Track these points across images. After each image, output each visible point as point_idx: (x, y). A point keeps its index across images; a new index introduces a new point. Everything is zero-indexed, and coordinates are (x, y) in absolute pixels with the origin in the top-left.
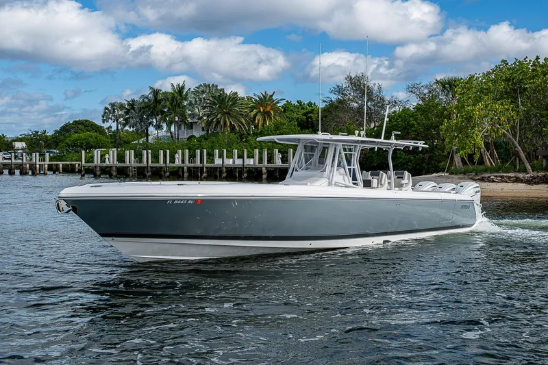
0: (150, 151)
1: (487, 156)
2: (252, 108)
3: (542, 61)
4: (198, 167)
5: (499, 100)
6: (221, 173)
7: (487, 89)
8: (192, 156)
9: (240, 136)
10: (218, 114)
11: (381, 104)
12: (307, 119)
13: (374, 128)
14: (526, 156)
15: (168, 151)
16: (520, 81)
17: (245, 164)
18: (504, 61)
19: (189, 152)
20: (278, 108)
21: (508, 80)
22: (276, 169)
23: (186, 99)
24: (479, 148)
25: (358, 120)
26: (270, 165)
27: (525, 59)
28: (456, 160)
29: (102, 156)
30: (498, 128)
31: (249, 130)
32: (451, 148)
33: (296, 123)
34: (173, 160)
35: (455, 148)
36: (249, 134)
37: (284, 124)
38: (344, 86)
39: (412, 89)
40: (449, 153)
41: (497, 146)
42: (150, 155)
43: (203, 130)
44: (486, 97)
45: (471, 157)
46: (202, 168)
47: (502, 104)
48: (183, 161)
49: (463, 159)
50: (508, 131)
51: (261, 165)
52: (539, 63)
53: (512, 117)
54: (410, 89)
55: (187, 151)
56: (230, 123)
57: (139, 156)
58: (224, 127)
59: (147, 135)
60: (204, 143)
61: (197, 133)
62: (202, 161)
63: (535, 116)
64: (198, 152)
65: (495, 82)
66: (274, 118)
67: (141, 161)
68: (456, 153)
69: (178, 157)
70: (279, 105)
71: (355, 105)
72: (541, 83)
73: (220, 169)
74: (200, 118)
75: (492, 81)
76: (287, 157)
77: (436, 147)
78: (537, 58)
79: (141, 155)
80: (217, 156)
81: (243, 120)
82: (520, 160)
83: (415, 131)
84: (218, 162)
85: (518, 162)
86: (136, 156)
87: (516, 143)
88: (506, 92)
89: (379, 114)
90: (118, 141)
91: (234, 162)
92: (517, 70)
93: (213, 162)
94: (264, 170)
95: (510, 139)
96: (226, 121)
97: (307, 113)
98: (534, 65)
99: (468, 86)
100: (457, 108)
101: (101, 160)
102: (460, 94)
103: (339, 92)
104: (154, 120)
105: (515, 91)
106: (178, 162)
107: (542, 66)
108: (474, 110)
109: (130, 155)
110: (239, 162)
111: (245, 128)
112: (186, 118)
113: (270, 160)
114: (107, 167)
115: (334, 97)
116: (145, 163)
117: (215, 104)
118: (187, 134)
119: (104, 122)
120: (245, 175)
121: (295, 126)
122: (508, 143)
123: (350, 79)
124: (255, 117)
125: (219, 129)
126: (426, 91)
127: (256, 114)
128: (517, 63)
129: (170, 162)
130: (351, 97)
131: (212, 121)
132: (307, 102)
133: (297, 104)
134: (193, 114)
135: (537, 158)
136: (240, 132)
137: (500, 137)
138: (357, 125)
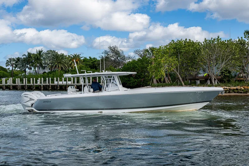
0: (26, 79)
1: (166, 79)
2: (70, 60)
3: (188, 40)
4: (47, 85)
5: (171, 56)
6: (57, 87)
7: (166, 52)
8: (45, 81)
9: (65, 72)
10: (56, 63)
11: (124, 58)
12: (93, 64)
13: (121, 68)
14: (182, 79)
15: (34, 79)
16: (179, 49)
17: (67, 83)
18: (173, 40)
19: (44, 79)
20: (81, 60)
21: (174, 48)
22: (80, 85)
23: (42, 57)
24: (163, 76)
25: (114, 65)
26: (78, 84)
27: (181, 40)
28: (154, 81)
29: (6, 81)
30: (171, 68)
31: (69, 68)
32: (152, 76)
33: (89, 66)
34: (36, 82)
35: (153, 76)
36: (69, 71)
37: (84, 67)
38: (108, 51)
39: (136, 52)
40: (151, 78)
41: (170, 75)
42: (26, 80)
43: (49, 70)
44: (166, 55)
45: (160, 80)
46: (49, 86)
47: (172, 58)
48: (41, 83)
49: (157, 80)
50: (175, 69)
51: (74, 84)
52: (187, 41)
53: (176, 63)
54: (135, 52)
55: (43, 78)
56: (61, 66)
57: (22, 81)
58: (58, 68)
59: (25, 72)
60: (50, 75)
61: (47, 71)
62: (49, 83)
63: (186, 63)
64: (47, 79)
65: (169, 49)
66: (79, 64)
67: (23, 83)
68: (154, 78)
69: (39, 81)
71: (113, 59)
72: (187, 50)
74: (48, 65)
76: (85, 80)
77: (146, 76)
78: (186, 39)
79: (23, 80)
80: (55, 80)
81: (66, 65)
82: (180, 81)
83: (138, 69)
84: (56, 83)
86: (21, 81)
87: (178, 74)
88: (173, 53)
89: (123, 62)
90: (12, 74)
91: (63, 83)
92: (178, 44)
94: (75, 86)
95: (175, 72)
96: (59, 66)
97: (93, 62)
98: (185, 42)
99: (158, 51)
100: (154, 59)
101: (5, 82)
102: (155, 54)
103: (106, 53)
104: (28, 66)
105: (177, 52)
106: (39, 83)
107: (188, 43)
108: (161, 60)
109: (18, 81)
110: (65, 83)
111: (67, 68)
112: (42, 64)
113: (78, 82)
114: (8, 86)
115: (103, 55)
116: (24, 84)
117: (55, 58)
118: (43, 71)
119: (6, 67)
120: (67, 88)
121: (88, 68)
122: (175, 74)
123: (110, 48)
124: (71, 64)
125: (56, 69)
126: (142, 53)
127: (72, 62)
128: (178, 41)
129: (35, 83)
130: (111, 55)
131: (53, 66)
132: (93, 58)
133: (89, 58)
134: (45, 63)
135: (186, 80)
136: (65, 70)
137: (172, 71)
138: (114, 67)
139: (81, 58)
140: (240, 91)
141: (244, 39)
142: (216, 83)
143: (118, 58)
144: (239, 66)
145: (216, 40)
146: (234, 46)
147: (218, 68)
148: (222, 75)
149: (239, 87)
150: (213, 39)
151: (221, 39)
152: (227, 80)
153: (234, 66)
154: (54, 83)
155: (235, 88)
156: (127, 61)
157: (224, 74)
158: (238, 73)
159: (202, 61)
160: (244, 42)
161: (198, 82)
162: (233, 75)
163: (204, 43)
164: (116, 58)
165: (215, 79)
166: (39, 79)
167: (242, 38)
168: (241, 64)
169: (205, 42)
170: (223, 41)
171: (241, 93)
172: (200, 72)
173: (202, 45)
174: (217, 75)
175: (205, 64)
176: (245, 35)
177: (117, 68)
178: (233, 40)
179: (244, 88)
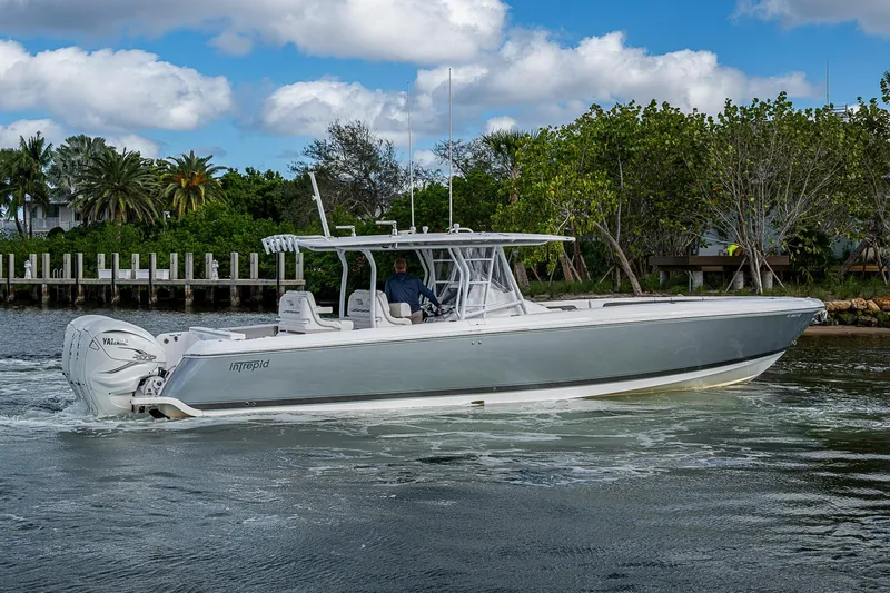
1: (568, 267)
2: (167, 181)
3: (659, 108)
4: (67, 285)
5: (587, 172)
6: (109, 293)
7: (568, 153)
8: (57, 266)
9: (145, 229)
10: (105, 191)
11: (393, 175)
12: (265, 199)
13: (381, 216)
14: (631, 266)
15: (12, 256)
16: (622, 140)
17: (153, 278)
18: (595, 107)
19: (51, 258)
20: (213, 181)
21: (603, 138)
22: (209, 287)
23: (45, 163)
24: (554, 252)
25: (352, 204)
26: (198, 281)
27: (631, 104)
28: (518, 271)
30: (586, 219)
31: (161, 215)
32: (510, 252)
33: (245, 208)
34: (20, 272)
35: (515, 252)
36: (161, 226)
37: (224, 209)
38: (329, 142)
39: (443, 151)
41: (585, 249)
43: (77, 217)
44: (567, 167)
45: (542, 268)
46: (75, 286)
47: (593, 178)
48: (40, 275)
49: (529, 271)
50: (602, 223)
51: (182, 281)
52: (655, 110)
53: (610, 200)
54: (442, 152)
55: (48, 255)
56: (127, 206)
58: (116, 214)
60: (78, 240)
61: (67, 223)
62: (74, 274)
63: (647, 199)
64: (68, 257)
65: (581, 142)
66: (206, 197)
68: (519, 260)
69: (30, 266)
70: (214, 176)
71: (348, 176)
72: (656, 145)
73: (108, 289)
74: (72, 198)
75: (575, 139)
76: (229, 266)
78: (654, 103)
80: (103, 264)
81: (150, 202)
82: (622, 272)
84: (104, 275)
85: (618, 276)
87: (616, 244)
88: (598, 158)
89: (389, 193)
91: (133, 276)
92: (618, 122)
93: (94, 274)
94: (188, 290)
95: (606, 237)
96: (118, 203)
97: (264, 190)
98: (647, 114)
99: (537, 147)
100: (519, 183)
102: (523, 162)
103: (320, 154)
105: (614, 156)
106: (30, 276)
107: (658, 117)
108: (547, 188)
110: (142, 275)
111: (153, 216)
112: (45, 198)
113: (199, 271)
115: (311, 162)
117: (100, 173)
118: (48, 225)
120: (154, 298)
121: (243, 212)
122: (603, 245)
123: (337, 131)
124: (171, 196)
125: (106, 216)
126: (469, 155)
127: (174, 190)
128: (618, 111)
129: (16, 275)
130: (340, 164)
131: (93, 203)
132: (263, 171)
133: (246, 174)
134: (58, 189)
135: (650, 269)
136: (144, 223)
137: (591, 233)
138: (351, 212)
139: (213, 171)
140: (863, 318)
141: (881, 105)
142: (770, 284)
143: (367, 175)
144: (860, 218)
145: (771, 110)
146: (842, 136)
147: (776, 224)
148: (793, 250)
149: (858, 303)
150: (757, 105)
151: (789, 104)
152: (811, 273)
153: (841, 216)
154: (97, 277)
155: (845, 304)
156: (409, 188)
157: (800, 245)
158: (857, 244)
159: (712, 194)
160: (880, 119)
161: (698, 279)
162: (837, 250)
163: (722, 120)
164: (362, 174)
165: (764, 269)
166: (34, 257)
167: (873, 101)
168: (870, 208)
169: (727, 114)
170: (799, 114)
171: (868, 324)
172: (706, 238)
173: (713, 127)
174: (773, 252)
175: (726, 204)
176: (884, 91)
177: (366, 217)
178: (838, 110)
179: (881, 306)
